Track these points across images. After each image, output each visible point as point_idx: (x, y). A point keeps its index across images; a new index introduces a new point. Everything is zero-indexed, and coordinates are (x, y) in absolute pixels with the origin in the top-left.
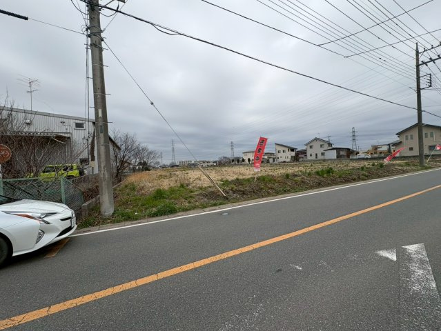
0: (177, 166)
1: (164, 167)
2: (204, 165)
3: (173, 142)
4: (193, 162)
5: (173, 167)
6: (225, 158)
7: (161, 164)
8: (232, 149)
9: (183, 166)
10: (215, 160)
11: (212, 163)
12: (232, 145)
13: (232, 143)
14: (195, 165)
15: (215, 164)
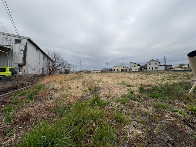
0: (82, 72)
1: (76, 72)
2: (95, 72)
3: (81, 61)
4: (89, 70)
5: (80, 72)
6: (104, 68)
7: (75, 71)
8: (107, 65)
9: (85, 72)
10: (99, 70)
13: (107, 62)
14: (90, 72)
15: (99, 71)
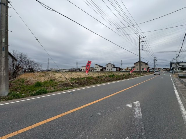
0: (50, 71)
1: (43, 71)
2: (64, 71)
3: (48, 59)
4: (58, 69)
5: (48, 71)
6: (73, 68)
7: (41, 70)
8: (77, 65)
9: (53, 71)
10: (69, 69)
11: (67, 71)
12: (77, 63)
13: (77, 62)
14: (59, 71)
15: (69, 71)
